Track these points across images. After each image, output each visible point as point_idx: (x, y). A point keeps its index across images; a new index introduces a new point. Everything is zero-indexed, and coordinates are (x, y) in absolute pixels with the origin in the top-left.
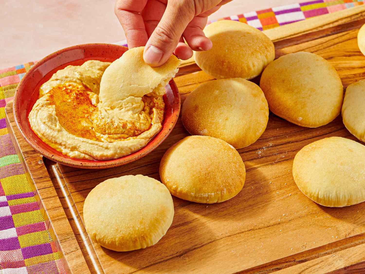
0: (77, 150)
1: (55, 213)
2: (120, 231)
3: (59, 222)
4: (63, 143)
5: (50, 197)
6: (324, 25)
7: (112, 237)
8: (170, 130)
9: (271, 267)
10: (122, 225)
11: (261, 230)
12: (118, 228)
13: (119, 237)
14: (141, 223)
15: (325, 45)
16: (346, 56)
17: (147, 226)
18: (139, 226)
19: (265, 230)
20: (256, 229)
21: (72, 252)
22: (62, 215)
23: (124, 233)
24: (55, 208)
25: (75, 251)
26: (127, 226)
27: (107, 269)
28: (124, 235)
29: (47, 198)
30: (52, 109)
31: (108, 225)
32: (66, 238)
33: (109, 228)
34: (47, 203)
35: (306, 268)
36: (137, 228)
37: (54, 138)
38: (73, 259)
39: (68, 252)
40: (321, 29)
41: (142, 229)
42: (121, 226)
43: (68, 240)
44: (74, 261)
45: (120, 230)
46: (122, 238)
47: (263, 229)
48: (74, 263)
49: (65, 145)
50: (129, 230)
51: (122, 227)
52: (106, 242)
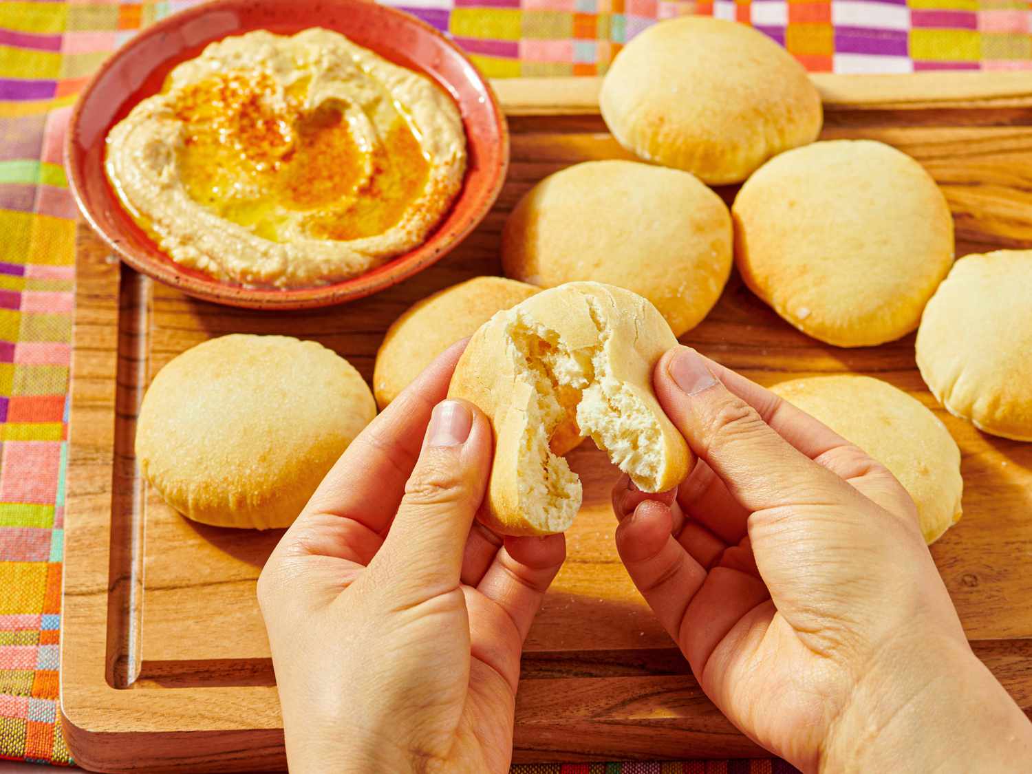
0: (194, 245)
1: (91, 389)
2: (206, 468)
3: (91, 415)
4: (166, 221)
5: (97, 349)
6: (995, 98)
7: (183, 478)
8: (437, 251)
9: (575, 665)
10: (214, 454)
11: (587, 565)
12: (202, 458)
13: (198, 481)
14: (263, 459)
15: (975, 148)
16: (1017, 188)
17: (276, 471)
18: (254, 467)
19: (595, 569)
20: (574, 561)
21: (89, 493)
22: (105, 399)
23: (213, 474)
24: (94, 378)
25: (96, 494)
26: (225, 459)
27: (152, 558)
28: (212, 480)
29: (89, 349)
30: (171, 131)
31: (181, 446)
32: (89, 456)
33: (182, 452)
34: (83, 360)
35: (656, 692)
36: (248, 471)
37: (149, 202)
38: (81, 512)
39: (78, 491)
40: (983, 104)
41: (260, 476)
42: (210, 456)
43: (91, 462)
44: (85, 516)
45: (204, 466)
46: (204, 485)
47: (592, 565)
48: (79, 524)
49: (168, 226)
50: (227, 470)
51: (212, 459)
52: (166, 487)
